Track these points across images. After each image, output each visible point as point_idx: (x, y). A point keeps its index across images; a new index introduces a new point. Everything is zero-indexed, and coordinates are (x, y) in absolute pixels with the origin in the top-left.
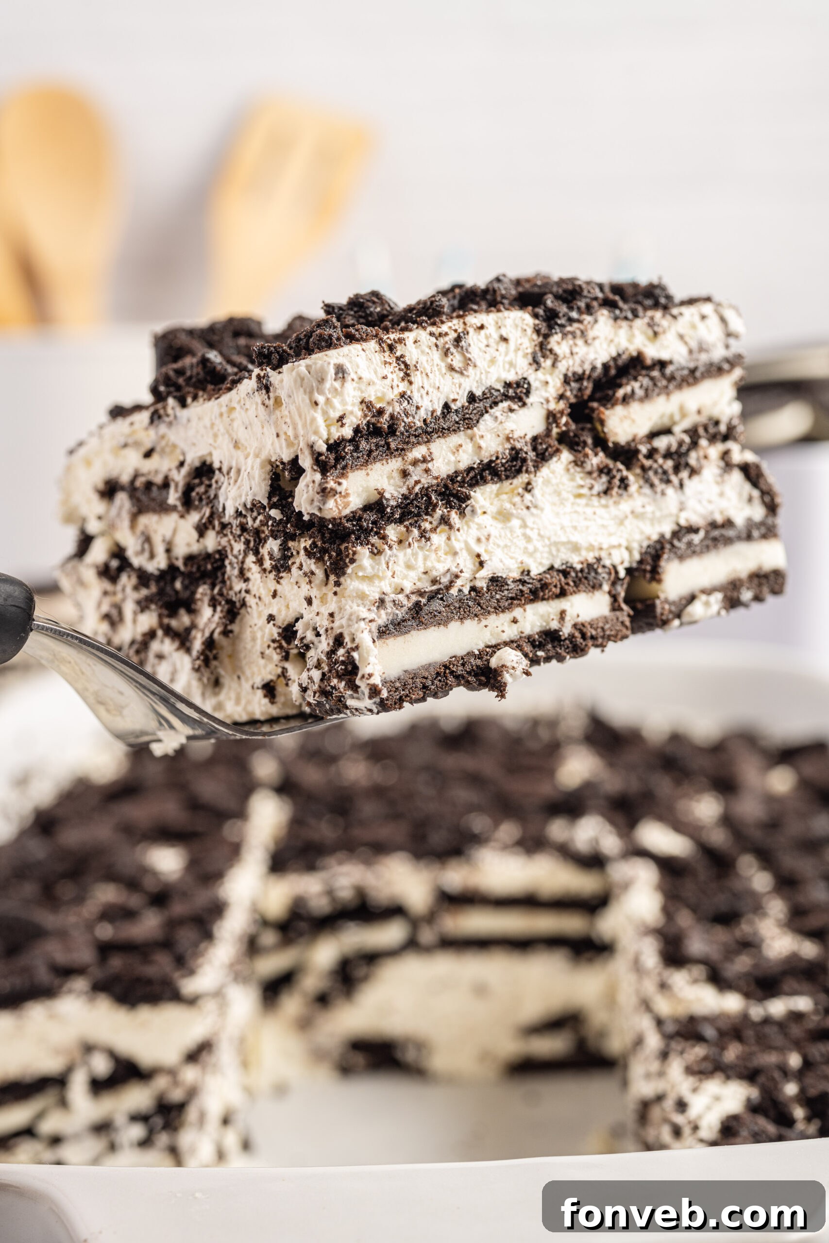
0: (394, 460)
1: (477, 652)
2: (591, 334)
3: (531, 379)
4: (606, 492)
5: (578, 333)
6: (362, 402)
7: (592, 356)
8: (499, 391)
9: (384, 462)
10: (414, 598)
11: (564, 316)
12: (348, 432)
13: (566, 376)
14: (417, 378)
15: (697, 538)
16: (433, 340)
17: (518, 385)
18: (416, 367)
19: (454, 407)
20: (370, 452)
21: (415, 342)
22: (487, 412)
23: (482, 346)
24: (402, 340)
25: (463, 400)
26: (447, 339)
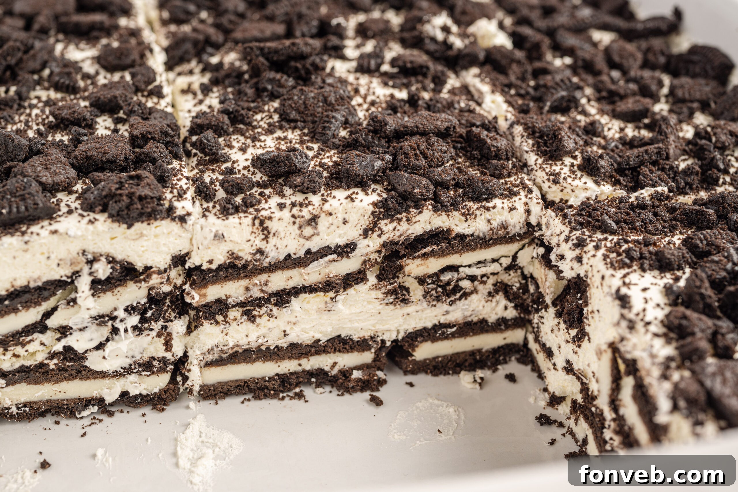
0: (243, 281)
1: (267, 379)
2: (414, 220)
3: (358, 243)
4: (391, 303)
5: (404, 219)
6: (228, 252)
7: (410, 232)
8: (331, 248)
9: (236, 281)
10: (235, 349)
11: (395, 210)
12: (214, 267)
13: (384, 242)
14: (273, 241)
15: (450, 331)
16: (293, 219)
17: (347, 245)
18: (274, 234)
19: (294, 256)
20: (227, 276)
21: (279, 219)
22: (317, 260)
23: (327, 225)
24: (270, 218)
25: (301, 253)
26: (302, 219)
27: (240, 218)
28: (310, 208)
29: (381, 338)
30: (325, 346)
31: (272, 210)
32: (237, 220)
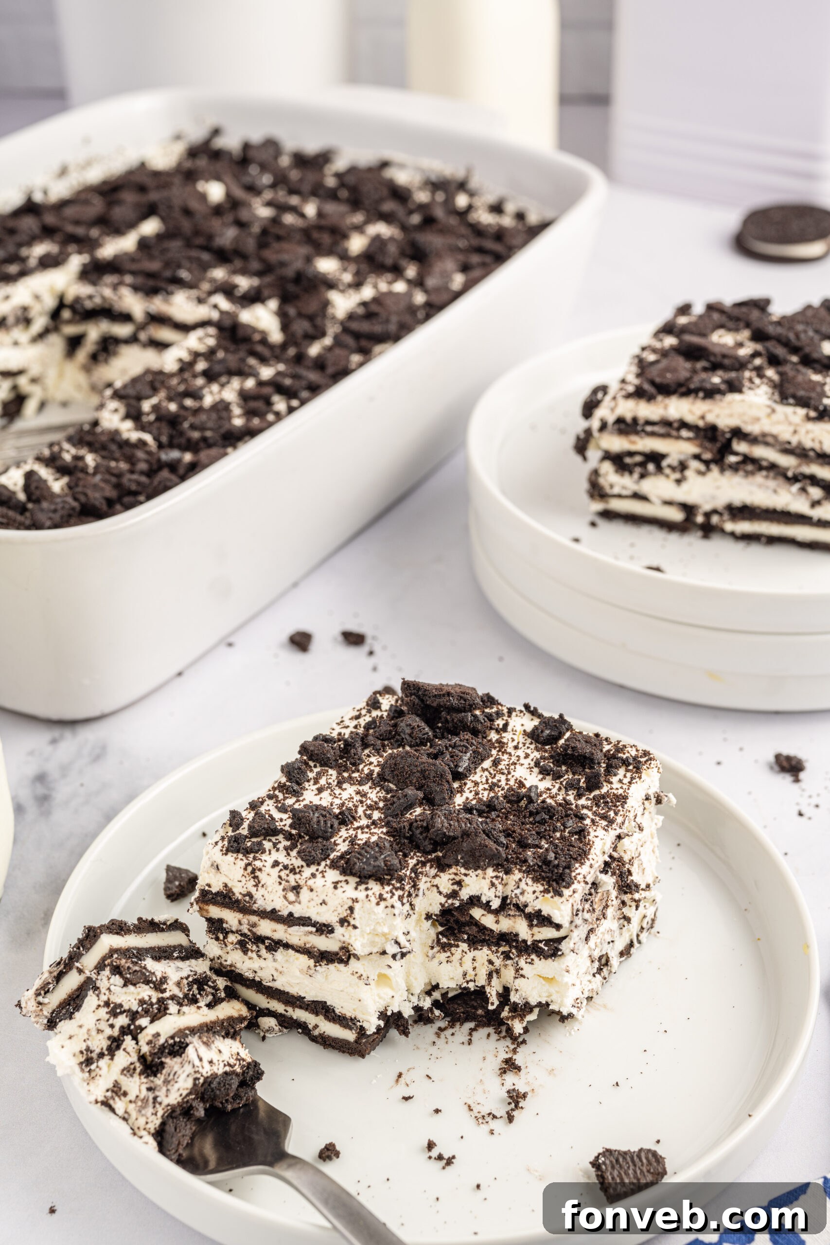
0: (238, 914)
3: (335, 928)
6: (223, 884)
8: (311, 921)
9: (231, 911)
12: (212, 891)
14: (261, 890)
16: (279, 880)
17: (325, 925)
18: (263, 886)
19: (279, 913)
20: (224, 904)
21: (269, 875)
22: (300, 925)
23: (308, 898)
24: (260, 870)
25: (285, 913)
26: (287, 884)
27: (236, 859)
28: (298, 876)
29: (361, 1024)
30: (308, 1005)
31: (266, 864)
32: (232, 859)
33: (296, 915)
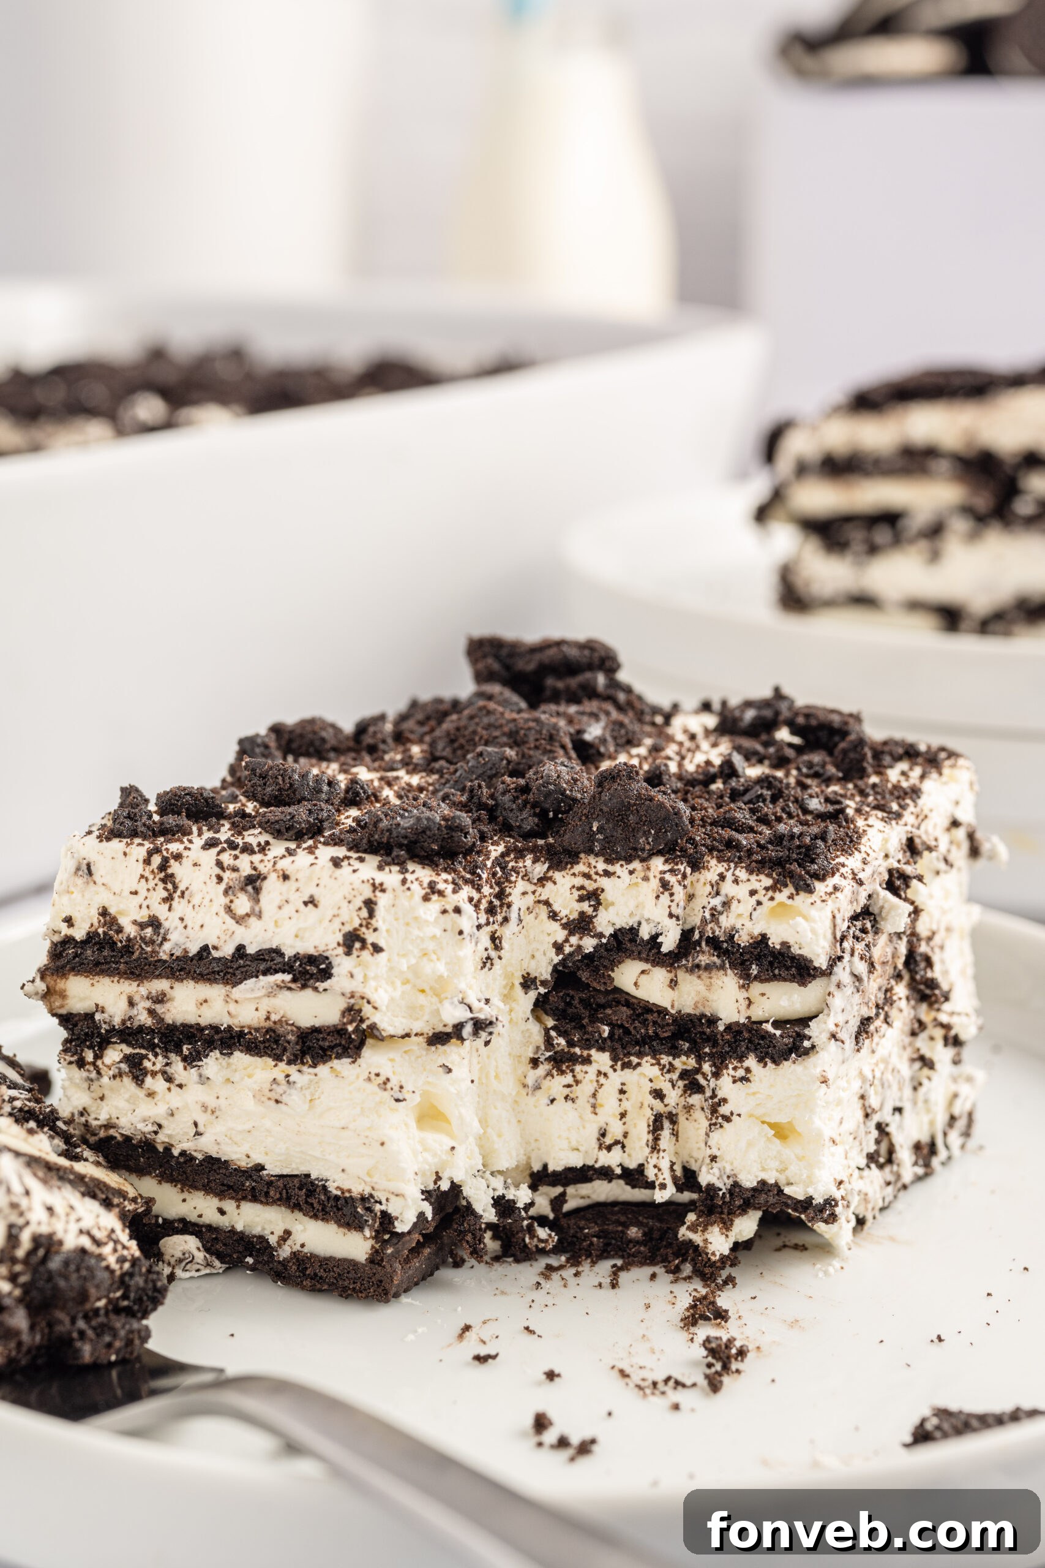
33: (251, 950)
